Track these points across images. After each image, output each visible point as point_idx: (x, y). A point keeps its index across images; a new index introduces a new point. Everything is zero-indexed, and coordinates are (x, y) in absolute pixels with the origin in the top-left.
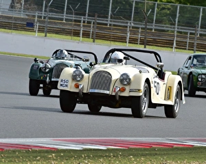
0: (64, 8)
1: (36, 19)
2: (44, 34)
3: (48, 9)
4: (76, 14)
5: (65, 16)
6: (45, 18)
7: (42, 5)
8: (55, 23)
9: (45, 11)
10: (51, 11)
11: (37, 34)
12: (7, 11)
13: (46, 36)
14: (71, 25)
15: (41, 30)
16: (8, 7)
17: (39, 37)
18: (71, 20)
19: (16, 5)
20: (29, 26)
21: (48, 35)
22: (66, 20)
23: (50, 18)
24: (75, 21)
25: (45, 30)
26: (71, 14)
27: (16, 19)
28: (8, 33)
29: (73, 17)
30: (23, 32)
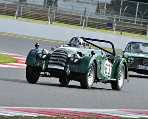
0: (135, 13)
1: (115, 21)
2: (120, 33)
3: (123, 14)
4: (144, 18)
5: (136, 19)
6: (121, 20)
7: (119, 10)
8: (129, 25)
9: (122, 15)
10: (125, 15)
11: (115, 32)
12: (94, 14)
13: (121, 34)
14: (140, 26)
15: (118, 29)
16: (94, 11)
17: (116, 34)
18: (140, 23)
19: (100, 10)
20: (109, 26)
21: (123, 33)
22: (137, 22)
23: (125, 21)
24: (143, 23)
25: (121, 29)
26: (141, 18)
27: (99, 20)
28: (93, 30)
29: (142, 20)
30: (105, 31)
